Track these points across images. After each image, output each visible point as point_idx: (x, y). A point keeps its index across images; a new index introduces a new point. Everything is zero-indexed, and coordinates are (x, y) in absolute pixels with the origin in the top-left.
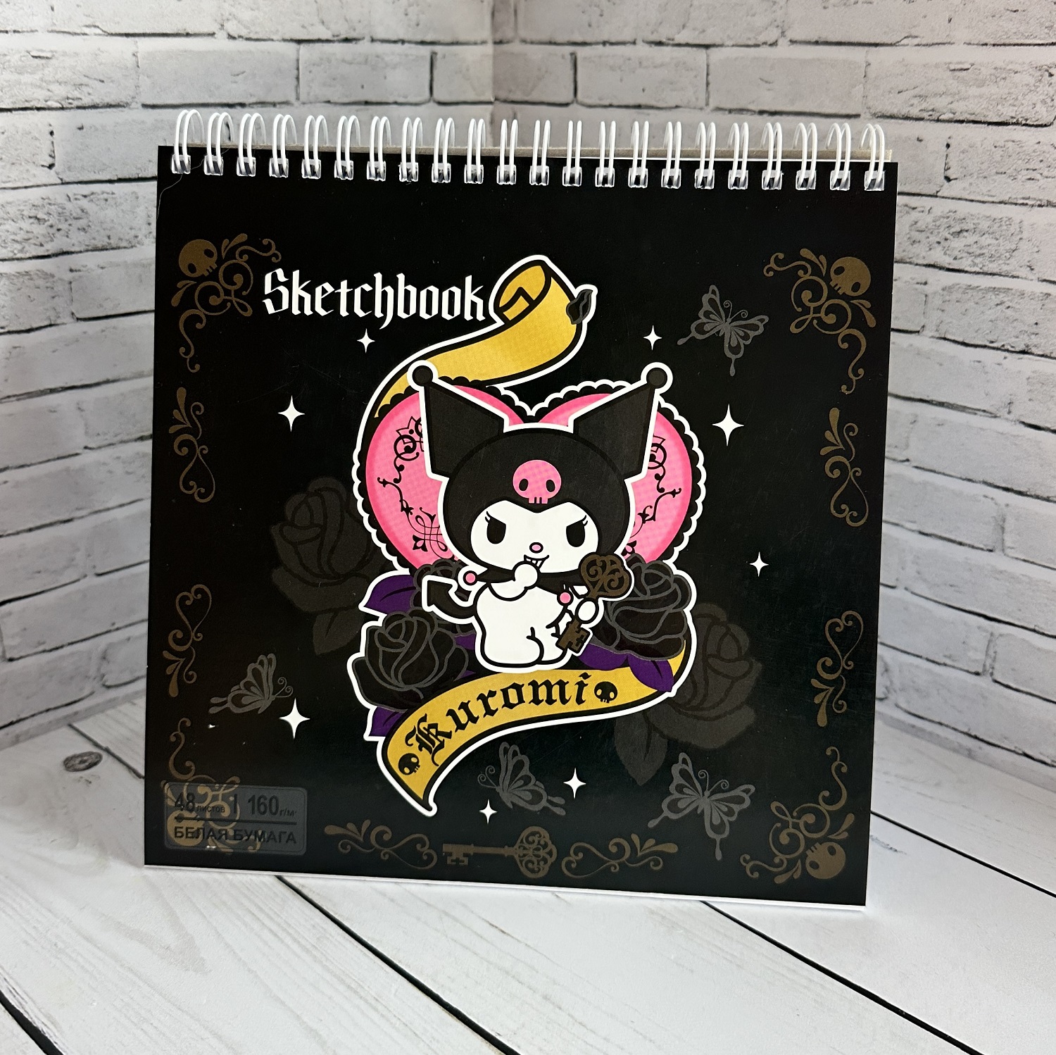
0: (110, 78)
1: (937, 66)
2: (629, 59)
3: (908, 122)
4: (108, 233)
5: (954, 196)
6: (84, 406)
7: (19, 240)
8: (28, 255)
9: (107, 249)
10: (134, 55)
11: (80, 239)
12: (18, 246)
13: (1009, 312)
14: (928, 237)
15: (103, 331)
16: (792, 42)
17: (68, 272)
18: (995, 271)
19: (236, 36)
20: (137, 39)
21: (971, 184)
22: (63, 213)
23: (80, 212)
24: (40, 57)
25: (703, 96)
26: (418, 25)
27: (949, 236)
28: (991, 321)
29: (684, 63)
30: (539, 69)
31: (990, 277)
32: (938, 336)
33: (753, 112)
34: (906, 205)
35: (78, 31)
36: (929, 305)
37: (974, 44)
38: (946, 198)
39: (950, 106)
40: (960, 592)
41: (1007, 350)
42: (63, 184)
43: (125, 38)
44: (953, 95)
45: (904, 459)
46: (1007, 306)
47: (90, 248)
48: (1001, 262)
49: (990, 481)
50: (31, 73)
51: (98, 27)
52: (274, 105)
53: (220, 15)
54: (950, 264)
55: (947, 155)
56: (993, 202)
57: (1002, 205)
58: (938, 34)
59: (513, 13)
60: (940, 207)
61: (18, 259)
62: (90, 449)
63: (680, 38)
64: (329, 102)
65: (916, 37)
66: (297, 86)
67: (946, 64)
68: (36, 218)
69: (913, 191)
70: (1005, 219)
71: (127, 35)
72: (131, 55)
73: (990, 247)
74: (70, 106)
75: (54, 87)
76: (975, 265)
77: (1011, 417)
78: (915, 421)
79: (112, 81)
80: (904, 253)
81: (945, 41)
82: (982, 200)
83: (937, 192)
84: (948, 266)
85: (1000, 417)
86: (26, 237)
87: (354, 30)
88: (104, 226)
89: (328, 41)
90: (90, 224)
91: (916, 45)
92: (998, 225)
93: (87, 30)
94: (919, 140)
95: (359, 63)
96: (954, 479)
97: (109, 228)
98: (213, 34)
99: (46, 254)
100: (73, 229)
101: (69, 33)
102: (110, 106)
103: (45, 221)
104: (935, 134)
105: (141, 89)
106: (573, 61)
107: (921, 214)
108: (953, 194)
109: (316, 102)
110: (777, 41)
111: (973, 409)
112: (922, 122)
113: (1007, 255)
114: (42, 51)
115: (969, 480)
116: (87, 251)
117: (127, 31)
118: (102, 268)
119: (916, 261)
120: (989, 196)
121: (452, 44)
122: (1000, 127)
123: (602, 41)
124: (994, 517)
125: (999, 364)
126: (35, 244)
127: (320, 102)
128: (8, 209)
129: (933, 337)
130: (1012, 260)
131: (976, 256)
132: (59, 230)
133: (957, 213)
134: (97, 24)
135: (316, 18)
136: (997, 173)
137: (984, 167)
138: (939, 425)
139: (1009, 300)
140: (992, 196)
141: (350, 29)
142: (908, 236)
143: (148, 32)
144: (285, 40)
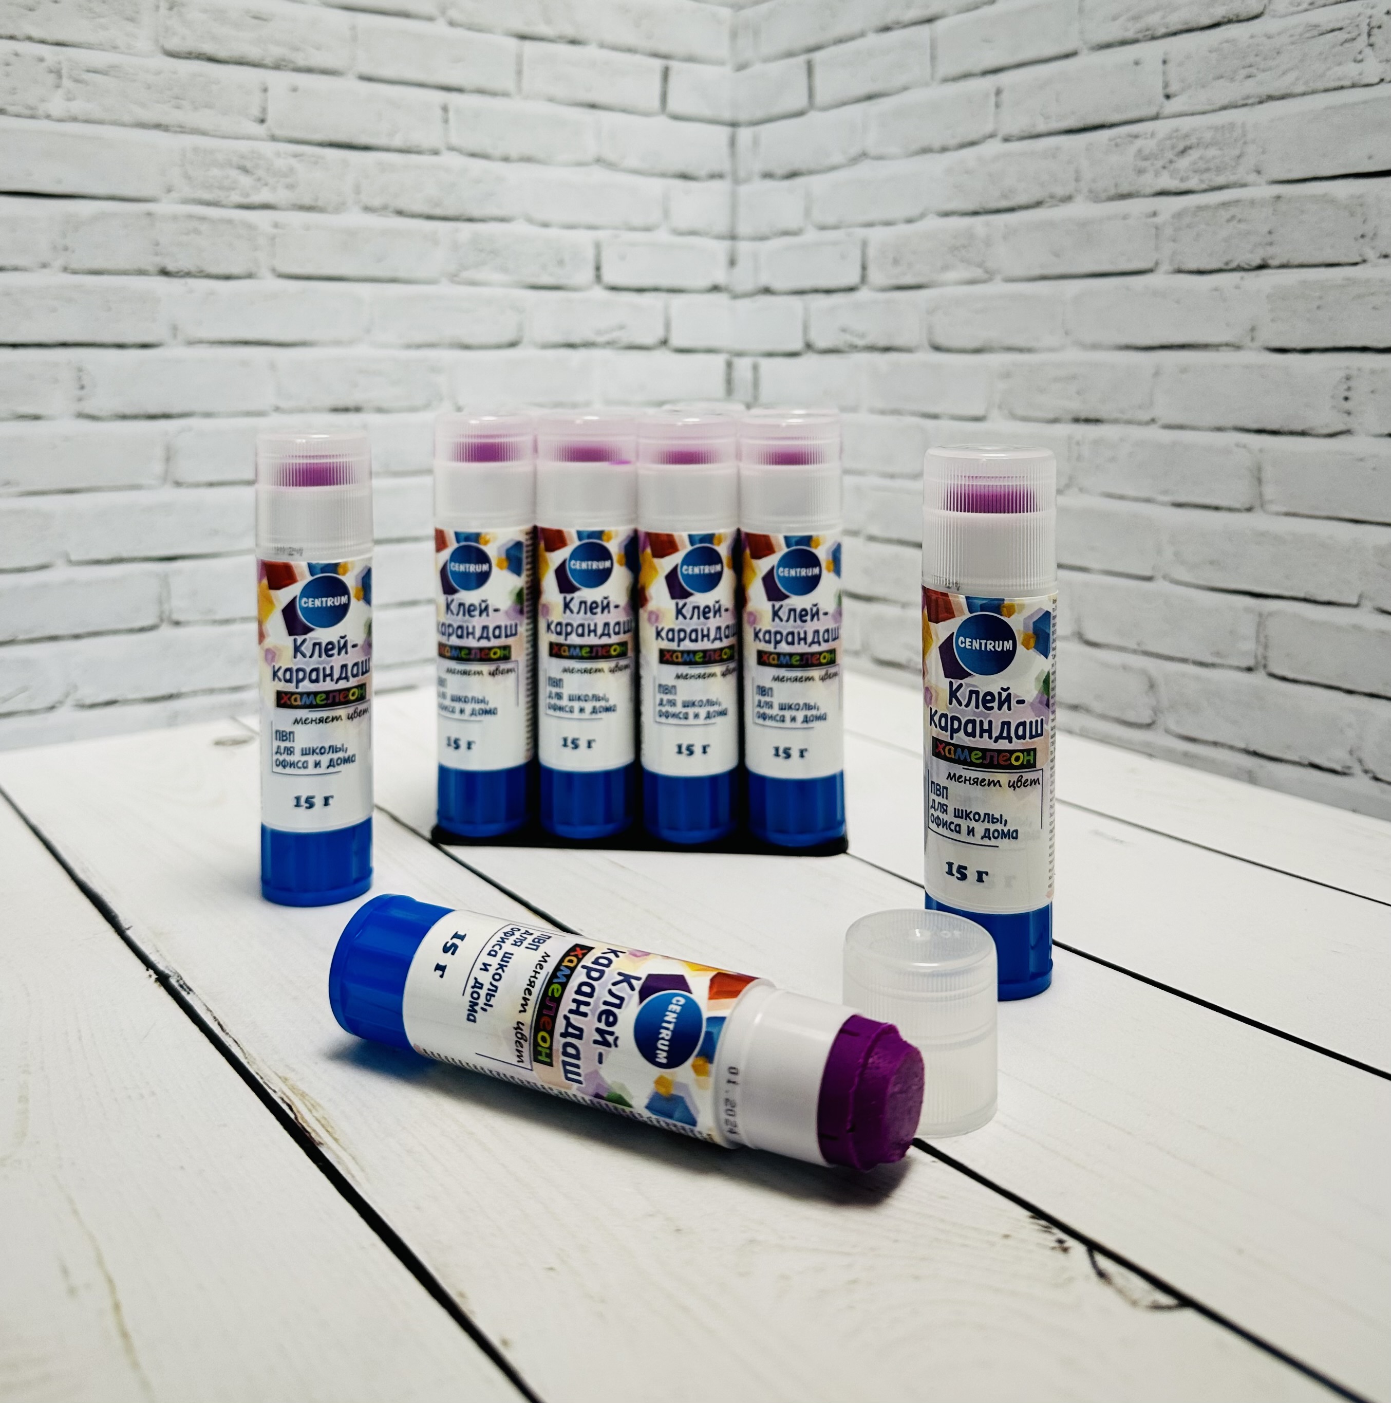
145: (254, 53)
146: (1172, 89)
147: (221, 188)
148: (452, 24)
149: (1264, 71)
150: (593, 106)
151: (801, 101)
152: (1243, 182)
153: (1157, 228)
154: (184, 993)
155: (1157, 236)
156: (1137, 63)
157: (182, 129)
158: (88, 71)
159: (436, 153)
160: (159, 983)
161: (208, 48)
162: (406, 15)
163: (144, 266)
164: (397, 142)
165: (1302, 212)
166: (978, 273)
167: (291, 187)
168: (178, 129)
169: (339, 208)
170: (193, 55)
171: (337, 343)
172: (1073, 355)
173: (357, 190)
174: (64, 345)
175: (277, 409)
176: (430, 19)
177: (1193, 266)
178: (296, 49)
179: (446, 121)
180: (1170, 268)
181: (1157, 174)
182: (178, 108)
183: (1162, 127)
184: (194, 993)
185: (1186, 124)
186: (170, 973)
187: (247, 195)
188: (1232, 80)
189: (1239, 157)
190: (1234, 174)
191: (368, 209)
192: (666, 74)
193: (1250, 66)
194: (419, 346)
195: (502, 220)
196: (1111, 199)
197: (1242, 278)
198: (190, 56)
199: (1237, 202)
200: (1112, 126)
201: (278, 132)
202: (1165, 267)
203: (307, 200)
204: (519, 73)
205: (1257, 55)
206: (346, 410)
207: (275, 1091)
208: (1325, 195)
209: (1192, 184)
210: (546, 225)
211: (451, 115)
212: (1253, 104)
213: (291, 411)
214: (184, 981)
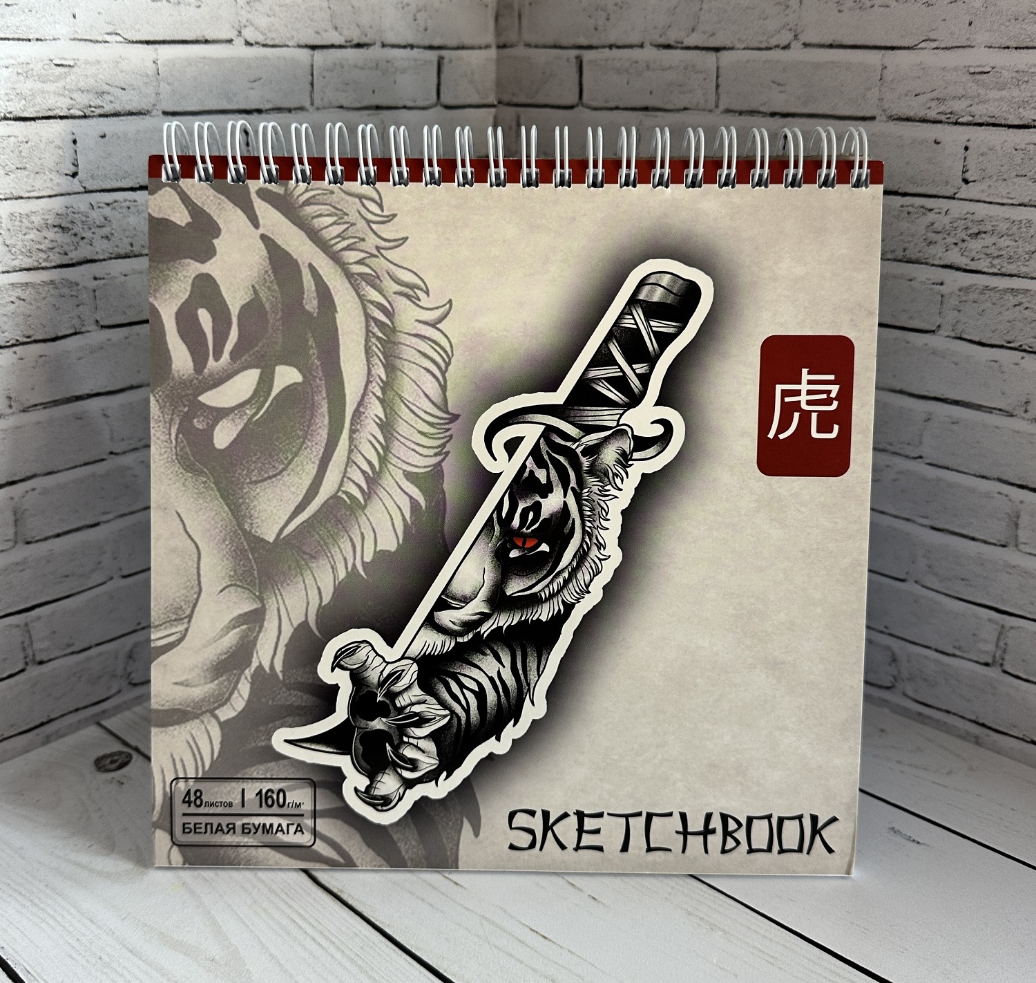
0: (132, 85)
1: (956, 69)
2: (636, 62)
3: (925, 125)
4: (130, 240)
5: (972, 198)
6: (109, 412)
7: (44, 249)
8: (53, 264)
9: (129, 257)
10: (154, 62)
11: (104, 246)
12: (43, 256)
13: (1026, 312)
14: (945, 239)
15: (127, 338)
16: (806, 45)
17: (93, 280)
18: (1014, 272)
19: (253, 42)
20: (157, 46)
21: (989, 186)
22: (86, 221)
23: (103, 220)
24: (62, 65)
25: (712, 97)
26: (426, 30)
27: (966, 238)
28: (1009, 322)
29: (693, 66)
30: (544, 73)
31: (1007, 278)
32: (953, 335)
33: (764, 114)
34: (923, 207)
35: (100, 39)
36: (945, 306)
37: (995, 48)
38: (964, 200)
39: (969, 109)
40: (971, 586)
41: (1025, 351)
42: (86, 192)
43: (146, 46)
44: (972, 98)
45: (917, 456)
46: (1025, 307)
47: (113, 256)
48: (1020, 263)
49: (1005, 478)
50: (53, 82)
51: (119, 35)
52: (290, 110)
53: (237, 22)
54: (967, 265)
55: (965, 158)
56: (1012, 205)
57: (1022, 208)
58: (957, 38)
59: (517, 17)
60: (957, 208)
61: (43, 268)
62: (116, 454)
63: (689, 41)
64: (341, 107)
65: (935, 40)
66: (312, 92)
67: (965, 67)
68: (60, 226)
69: (930, 192)
70: (1024, 222)
71: (148, 42)
72: (152, 62)
73: (1008, 249)
74: (92, 114)
75: (76, 95)
76: (993, 266)
77: (1027, 416)
78: (929, 419)
79: (133, 89)
80: (920, 254)
81: (964, 45)
82: (1001, 202)
83: (955, 194)
84: (964, 267)
85: (1016, 416)
86: (51, 246)
87: (366, 35)
88: (127, 234)
89: (341, 47)
90: (113, 232)
91: (934, 49)
92: (1017, 227)
93: (108, 38)
94: (937, 143)
95: (371, 69)
96: (969, 476)
97: (131, 235)
98: (230, 41)
99: (71, 262)
100: (97, 237)
101: (91, 41)
102: (131, 114)
103: (69, 229)
104: (953, 136)
105: (162, 96)
106: (578, 65)
107: (938, 215)
108: (971, 196)
109: (328, 108)
110: (789, 44)
111: (988, 408)
112: (939, 125)
113: (1026, 256)
114: (64, 59)
115: (983, 477)
116: (111, 258)
117: (147, 39)
118: (125, 275)
119: (932, 262)
120: (1008, 198)
121: (458, 48)
122: (1021, 130)
123: (608, 44)
124: (1008, 514)
125: (1016, 364)
126: (60, 253)
127: (334, 108)
128: (33, 218)
129: (948, 337)
130: (1032, 262)
131: (994, 258)
132: (83, 238)
133: (976, 215)
134: (119, 32)
135: (330, 23)
136: (1017, 176)
137: (1003, 169)
138: (953, 423)
139: (1027, 301)
140: (1011, 198)
141: (362, 34)
142: (924, 237)
143: (168, 39)
144: (300, 46)
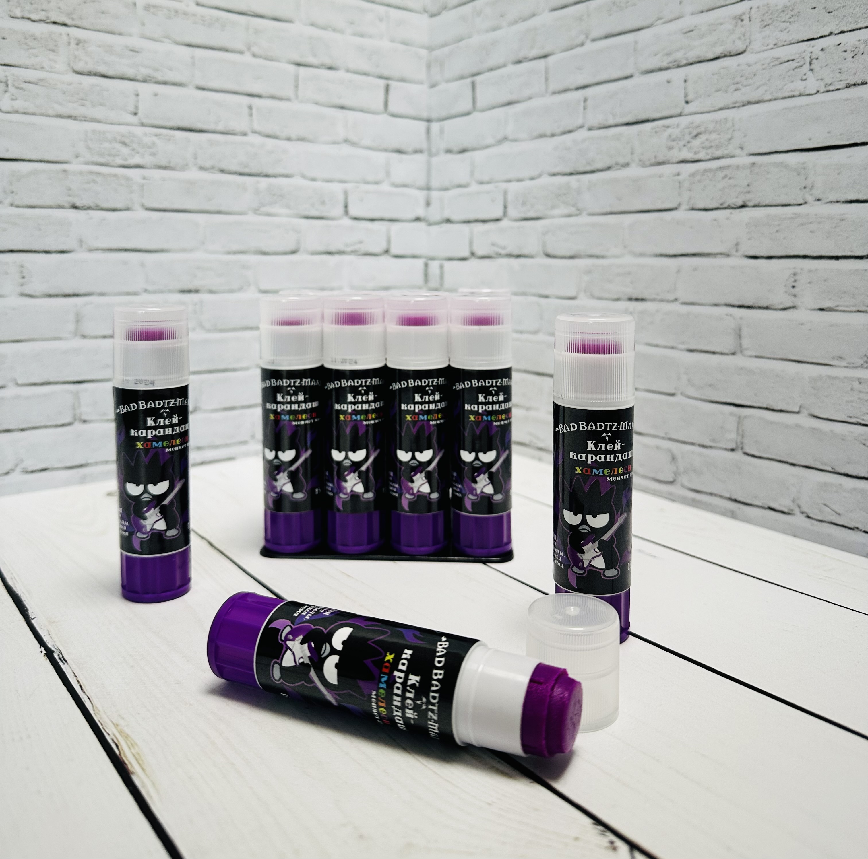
145: (130, 72)
146: (689, 98)
147: (109, 155)
148: (254, 56)
149: (746, 86)
150: (342, 108)
151: (467, 105)
152: (732, 154)
153: (680, 183)
154: (61, 664)
155: (680, 187)
156: (669, 82)
157: (85, 119)
158: (25, 82)
159: (245, 134)
160: (46, 657)
161: (102, 69)
162: (226, 50)
163: (62, 203)
164: (220, 127)
165: (768, 173)
166: (573, 210)
167: (153, 154)
168: (83, 119)
169: (184, 168)
170: (92, 73)
171: (184, 250)
172: (628, 260)
173: (196, 158)
174: (12, 251)
175: (146, 291)
176: (241, 53)
177: (702, 206)
178: (156, 70)
179: (251, 115)
180: (688, 207)
181: (680, 150)
182: (83, 105)
183: (683, 121)
184: (68, 664)
185: (698, 119)
186: (54, 650)
187: (126, 160)
188: (726, 92)
189: (730, 139)
190: (727, 149)
191: (202, 168)
192: (387, 89)
193: (737, 83)
194: (235, 253)
195: (287, 176)
196: (652, 165)
197: (731, 213)
198: (90, 74)
199: (728, 167)
200: (653, 120)
201: (145, 121)
202: (684, 207)
203: (164, 163)
204: (297, 86)
205: (741, 77)
206: (190, 291)
207: (109, 734)
208: (782, 163)
209: (701, 155)
210: (313, 180)
211: (254, 111)
212: (739, 107)
213: (154, 292)
214: (62, 656)
